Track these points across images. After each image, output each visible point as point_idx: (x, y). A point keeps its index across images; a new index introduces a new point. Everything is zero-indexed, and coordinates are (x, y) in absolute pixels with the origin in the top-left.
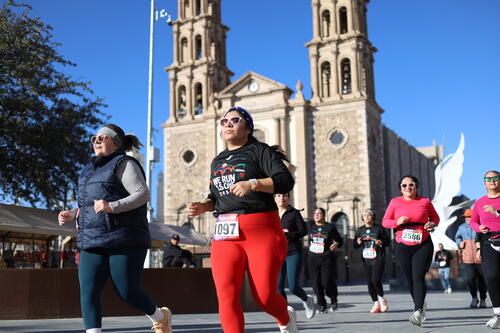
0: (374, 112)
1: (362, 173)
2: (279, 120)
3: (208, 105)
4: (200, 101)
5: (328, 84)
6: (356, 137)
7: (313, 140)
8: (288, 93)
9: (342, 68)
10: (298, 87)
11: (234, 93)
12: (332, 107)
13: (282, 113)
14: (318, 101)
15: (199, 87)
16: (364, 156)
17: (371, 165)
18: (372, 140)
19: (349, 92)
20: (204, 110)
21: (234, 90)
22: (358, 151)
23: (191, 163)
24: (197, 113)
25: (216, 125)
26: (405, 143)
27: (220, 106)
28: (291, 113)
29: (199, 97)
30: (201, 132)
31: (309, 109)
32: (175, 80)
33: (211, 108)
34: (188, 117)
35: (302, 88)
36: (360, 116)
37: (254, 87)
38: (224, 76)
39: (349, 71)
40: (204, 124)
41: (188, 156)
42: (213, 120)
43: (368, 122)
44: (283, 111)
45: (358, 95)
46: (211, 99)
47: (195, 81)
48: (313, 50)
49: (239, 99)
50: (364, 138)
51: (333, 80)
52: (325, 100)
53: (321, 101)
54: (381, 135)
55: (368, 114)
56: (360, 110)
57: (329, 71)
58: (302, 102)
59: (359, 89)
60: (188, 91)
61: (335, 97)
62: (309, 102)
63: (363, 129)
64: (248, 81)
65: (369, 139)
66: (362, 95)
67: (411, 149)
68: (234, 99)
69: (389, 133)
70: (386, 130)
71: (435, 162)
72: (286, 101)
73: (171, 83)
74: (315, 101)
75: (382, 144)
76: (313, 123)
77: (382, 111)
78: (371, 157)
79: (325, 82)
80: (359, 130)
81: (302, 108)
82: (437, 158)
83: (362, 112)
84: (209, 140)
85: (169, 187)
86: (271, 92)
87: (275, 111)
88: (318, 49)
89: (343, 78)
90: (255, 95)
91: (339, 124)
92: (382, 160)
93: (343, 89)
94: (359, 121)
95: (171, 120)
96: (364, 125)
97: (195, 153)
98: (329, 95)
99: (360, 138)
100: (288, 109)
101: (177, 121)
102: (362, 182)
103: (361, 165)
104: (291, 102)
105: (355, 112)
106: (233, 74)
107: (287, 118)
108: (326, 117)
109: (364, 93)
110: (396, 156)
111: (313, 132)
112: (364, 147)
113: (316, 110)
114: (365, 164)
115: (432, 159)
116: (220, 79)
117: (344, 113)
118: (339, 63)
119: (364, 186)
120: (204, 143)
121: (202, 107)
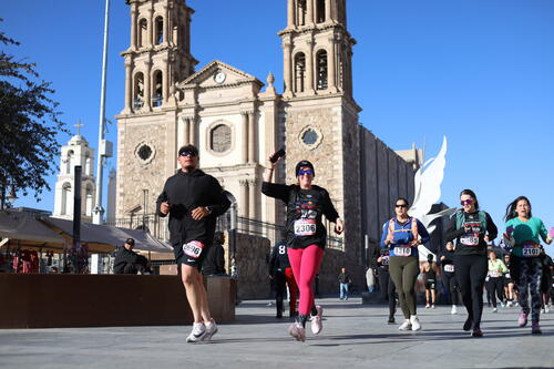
0: (351, 110)
1: (336, 177)
2: (247, 116)
3: (168, 95)
4: (159, 91)
5: (302, 77)
6: (331, 136)
7: (284, 138)
8: (258, 85)
9: (318, 60)
10: (269, 79)
11: (198, 84)
12: (306, 103)
13: (250, 107)
14: (291, 96)
15: (158, 75)
16: (339, 158)
17: (345, 168)
18: (347, 140)
19: (324, 88)
20: (164, 101)
21: (198, 80)
22: (331, 153)
23: (148, 160)
24: (155, 105)
25: (177, 118)
26: (383, 144)
27: (182, 97)
28: (261, 108)
29: (158, 86)
30: (160, 126)
31: (280, 105)
32: (132, 66)
33: (172, 99)
34: (146, 108)
35: (273, 81)
36: (336, 114)
37: (220, 78)
38: (187, 64)
39: (326, 64)
40: (162, 117)
41: (145, 152)
42: (174, 113)
43: (344, 121)
44: (252, 104)
45: (334, 91)
46: (171, 89)
47: (154, 68)
48: (286, 39)
49: (204, 90)
50: (339, 138)
51: (307, 73)
52: (299, 94)
53: (294, 96)
54: (358, 136)
55: (344, 111)
56: (336, 107)
57: (304, 63)
58: (273, 95)
59: (335, 84)
60: (146, 80)
61: (309, 92)
62: (281, 96)
63: (338, 128)
64: (214, 71)
65: (344, 140)
66: (338, 91)
67: (390, 151)
68: (198, 90)
69: (367, 134)
70: (362, 130)
71: (414, 166)
72: (255, 95)
73: (128, 70)
74: (287, 95)
75: (358, 145)
76: (284, 120)
77: (359, 109)
78: (345, 159)
79: (298, 75)
80: (335, 129)
81: (272, 103)
82: (417, 162)
83: (338, 110)
84: (168, 134)
85: (121, 186)
86: (239, 84)
87: (243, 105)
88: (292, 38)
89: (319, 72)
90: (221, 86)
91: (313, 122)
92: (358, 163)
93: (318, 84)
94: (335, 119)
95: (127, 111)
96: (340, 124)
97: (152, 149)
98: (302, 91)
99: (335, 139)
100: (258, 103)
101: (132, 112)
102: (335, 187)
103: (335, 167)
104: (261, 96)
105: (330, 109)
106: (197, 63)
107: (256, 113)
108: (298, 113)
109: (340, 89)
110: (374, 159)
111: (284, 130)
112: (339, 148)
113: (288, 106)
114: (339, 167)
115: (411, 163)
116: (182, 67)
117: (319, 110)
118: (314, 54)
119: (337, 190)
120: (163, 138)
121: (161, 98)
